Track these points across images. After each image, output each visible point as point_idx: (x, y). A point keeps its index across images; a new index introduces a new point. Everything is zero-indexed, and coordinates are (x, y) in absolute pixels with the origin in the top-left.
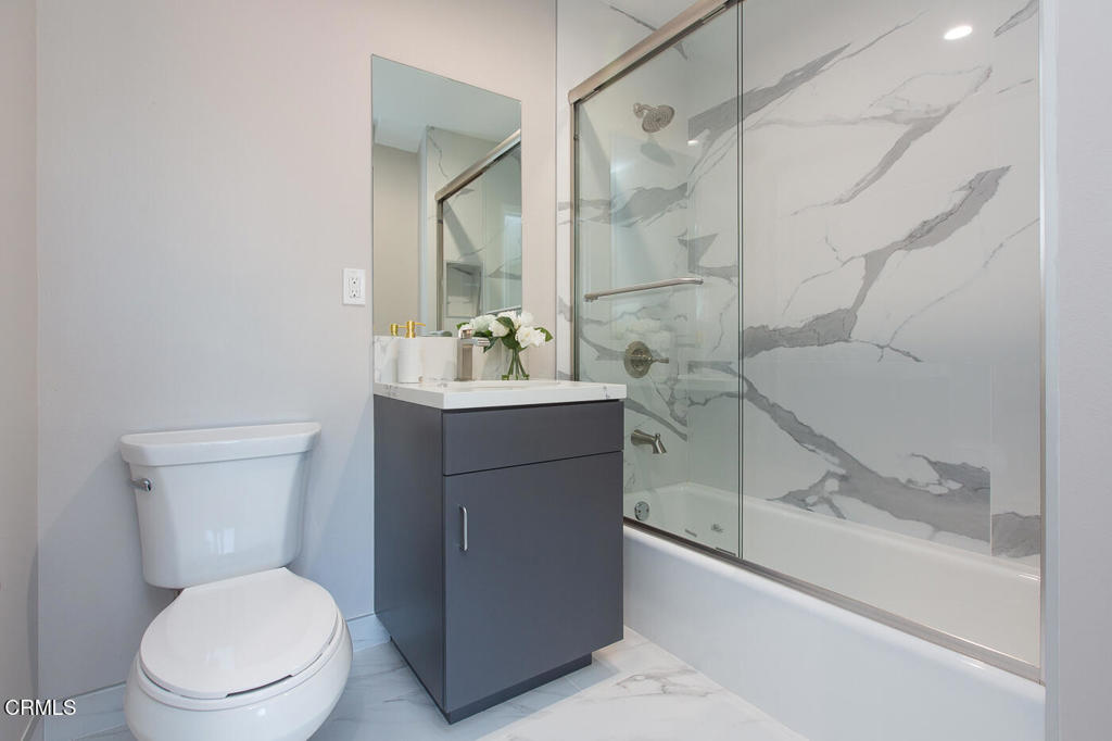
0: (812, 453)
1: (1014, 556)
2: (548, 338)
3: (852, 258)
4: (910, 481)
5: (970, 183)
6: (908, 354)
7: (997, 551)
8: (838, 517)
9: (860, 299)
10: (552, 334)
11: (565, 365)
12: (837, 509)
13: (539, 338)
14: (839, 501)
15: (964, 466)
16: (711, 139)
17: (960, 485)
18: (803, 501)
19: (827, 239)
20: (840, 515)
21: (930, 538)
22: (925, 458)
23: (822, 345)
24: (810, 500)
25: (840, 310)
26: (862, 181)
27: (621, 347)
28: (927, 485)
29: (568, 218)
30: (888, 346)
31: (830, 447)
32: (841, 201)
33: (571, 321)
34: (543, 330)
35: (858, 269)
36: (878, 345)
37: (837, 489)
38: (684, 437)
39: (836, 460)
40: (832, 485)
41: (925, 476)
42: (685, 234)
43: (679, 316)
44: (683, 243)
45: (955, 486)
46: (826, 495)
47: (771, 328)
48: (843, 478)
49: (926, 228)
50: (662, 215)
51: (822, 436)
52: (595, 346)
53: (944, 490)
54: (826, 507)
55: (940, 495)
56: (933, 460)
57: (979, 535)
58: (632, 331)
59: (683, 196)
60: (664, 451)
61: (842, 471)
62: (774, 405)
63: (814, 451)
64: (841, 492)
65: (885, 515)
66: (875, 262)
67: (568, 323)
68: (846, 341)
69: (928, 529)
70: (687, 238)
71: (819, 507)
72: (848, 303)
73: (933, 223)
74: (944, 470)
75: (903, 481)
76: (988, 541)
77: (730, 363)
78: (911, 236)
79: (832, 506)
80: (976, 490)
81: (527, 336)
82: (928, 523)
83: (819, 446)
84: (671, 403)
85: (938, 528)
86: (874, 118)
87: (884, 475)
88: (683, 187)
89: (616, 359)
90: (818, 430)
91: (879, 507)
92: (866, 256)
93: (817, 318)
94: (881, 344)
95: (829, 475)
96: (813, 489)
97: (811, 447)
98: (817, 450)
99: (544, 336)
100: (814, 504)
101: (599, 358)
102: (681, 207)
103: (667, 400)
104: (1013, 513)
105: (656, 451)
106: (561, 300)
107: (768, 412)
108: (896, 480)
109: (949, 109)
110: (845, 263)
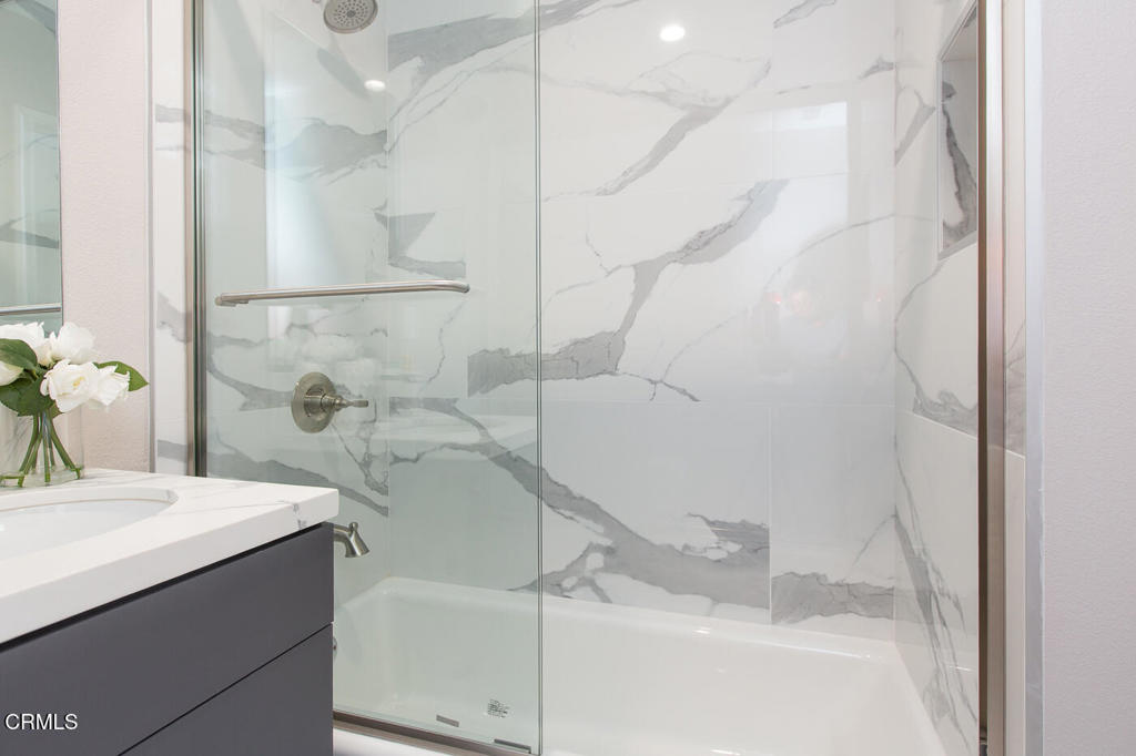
0: (569, 521)
1: (794, 622)
2: (136, 382)
3: (620, 267)
4: (686, 547)
5: (749, 192)
6: (684, 392)
7: (776, 619)
8: (604, 601)
9: (629, 321)
10: (145, 374)
11: (174, 426)
12: (602, 590)
13: (111, 387)
14: (605, 581)
15: (744, 524)
16: (426, 73)
17: (741, 546)
18: (559, 585)
19: (587, 240)
20: (605, 599)
21: (709, 615)
22: (702, 517)
23: (582, 378)
24: (567, 583)
25: (604, 333)
26: (631, 169)
27: (287, 384)
28: (705, 549)
29: (180, 141)
30: (661, 381)
31: (592, 511)
32: (605, 192)
33: (187, 341)
34: (121, 368)
35: (626, 282)
36: (650, 380)
37: (602, 565)
38: (384, 511)
39: (600, 529)
40: (596, 560)
41: (704, 540)
42: (384, 207)
43: (377, 331)
44: (382, 219)
45: (734, 547)
46: (588, 574)
47: (513, 353)
48: (609, 551)
49: (704, 239)
50: (351, 172)
51: (582, 498)
52: (237, 385)
53: (721, 555)
54: (588, 589)
55: (719, 561)
56: (711, 519)
57: (759, 603)
58: (307, 358)
59: (382, 150)
60: (365, 550)
61: (607, 542)
62: (516, 460)
63: (571, 518)
64: (607, 569)
65: (659, 592)
66: (646, 275)
67: (181, 346)
68: (612, 373)
69: (706, 602)
70: (388, 213)
71: (581, 591)
72: (615, 326)
73: (711, 236)
74: (724, 530)
75: (680, 549)
76: (768, 608)
77: (455, 400)
78: (687, 247)
79: (598, 590)
80: (756, 551)
81: (76, 384)
82: (706, 595)
83: (580, 511)
84: (366, 464)
85: (716, 600)
86: (644, 93)
87: (657, 543)
88: (382, 136)
89: (279, 406)
90: (577, 491)
91: (652, 582)
92: (635, 266)
93: (576, 343)
94: (653, 379)
95: (591, 548)
96: (571, 568)
97: (568, 513)
98: (577, 518)
99: (124, 381)
100: (573, 589)
101: (244, 407)
102: (379, 166)
103: (360, 460)
104: (792, 573)
105: (352, 553)
106: (164, 300)
107: (509, 469)
108: (671, 547)
109: (728, 101)
110: (610, 273)
